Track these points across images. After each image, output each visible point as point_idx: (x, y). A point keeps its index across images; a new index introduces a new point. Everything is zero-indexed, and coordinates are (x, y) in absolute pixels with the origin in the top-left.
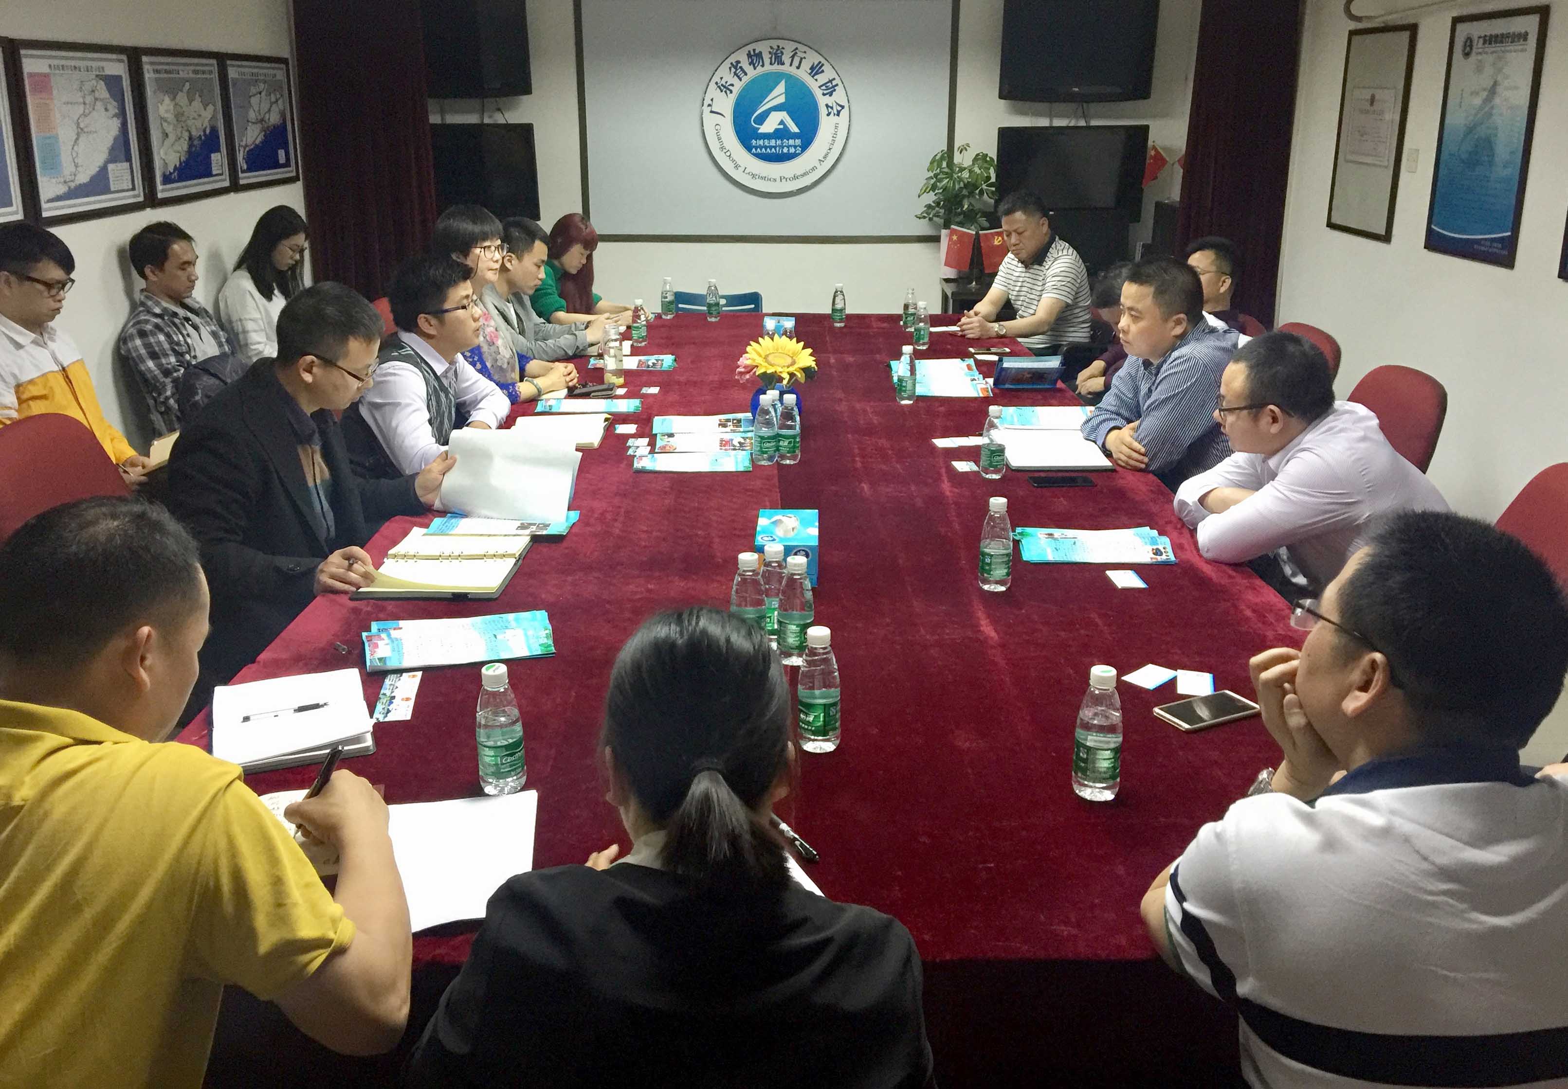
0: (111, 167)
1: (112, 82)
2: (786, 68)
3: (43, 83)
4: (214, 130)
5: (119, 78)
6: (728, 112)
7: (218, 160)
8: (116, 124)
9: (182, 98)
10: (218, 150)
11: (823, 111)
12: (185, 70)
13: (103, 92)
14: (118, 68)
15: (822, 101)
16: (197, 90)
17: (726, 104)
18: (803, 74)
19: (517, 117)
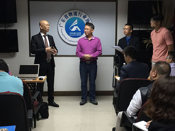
2: (77, 16)
6: (64, 26)
17: (63, 24)
18: (82, 18)
19: (13, 28)
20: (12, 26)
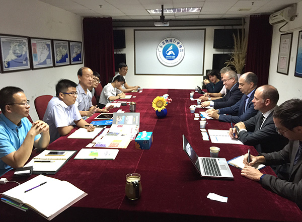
0: (47, 60)
1: (48, 45)
2: (172, 43)
3: (35, 44)
4: (67, 54)
5: (49, 44)
7: (67, 60)
8: (48, 52)
9: (61, 48)
10: (67, 57)
11: (179, 51)
12: (62, 43)
13: (46, 46)
14: (49, 42)
15: (179, 49)
16: (64, 47)
17: (161, 49)
18: (176, 44)
19: (123, 53)
20: (122, 50)
